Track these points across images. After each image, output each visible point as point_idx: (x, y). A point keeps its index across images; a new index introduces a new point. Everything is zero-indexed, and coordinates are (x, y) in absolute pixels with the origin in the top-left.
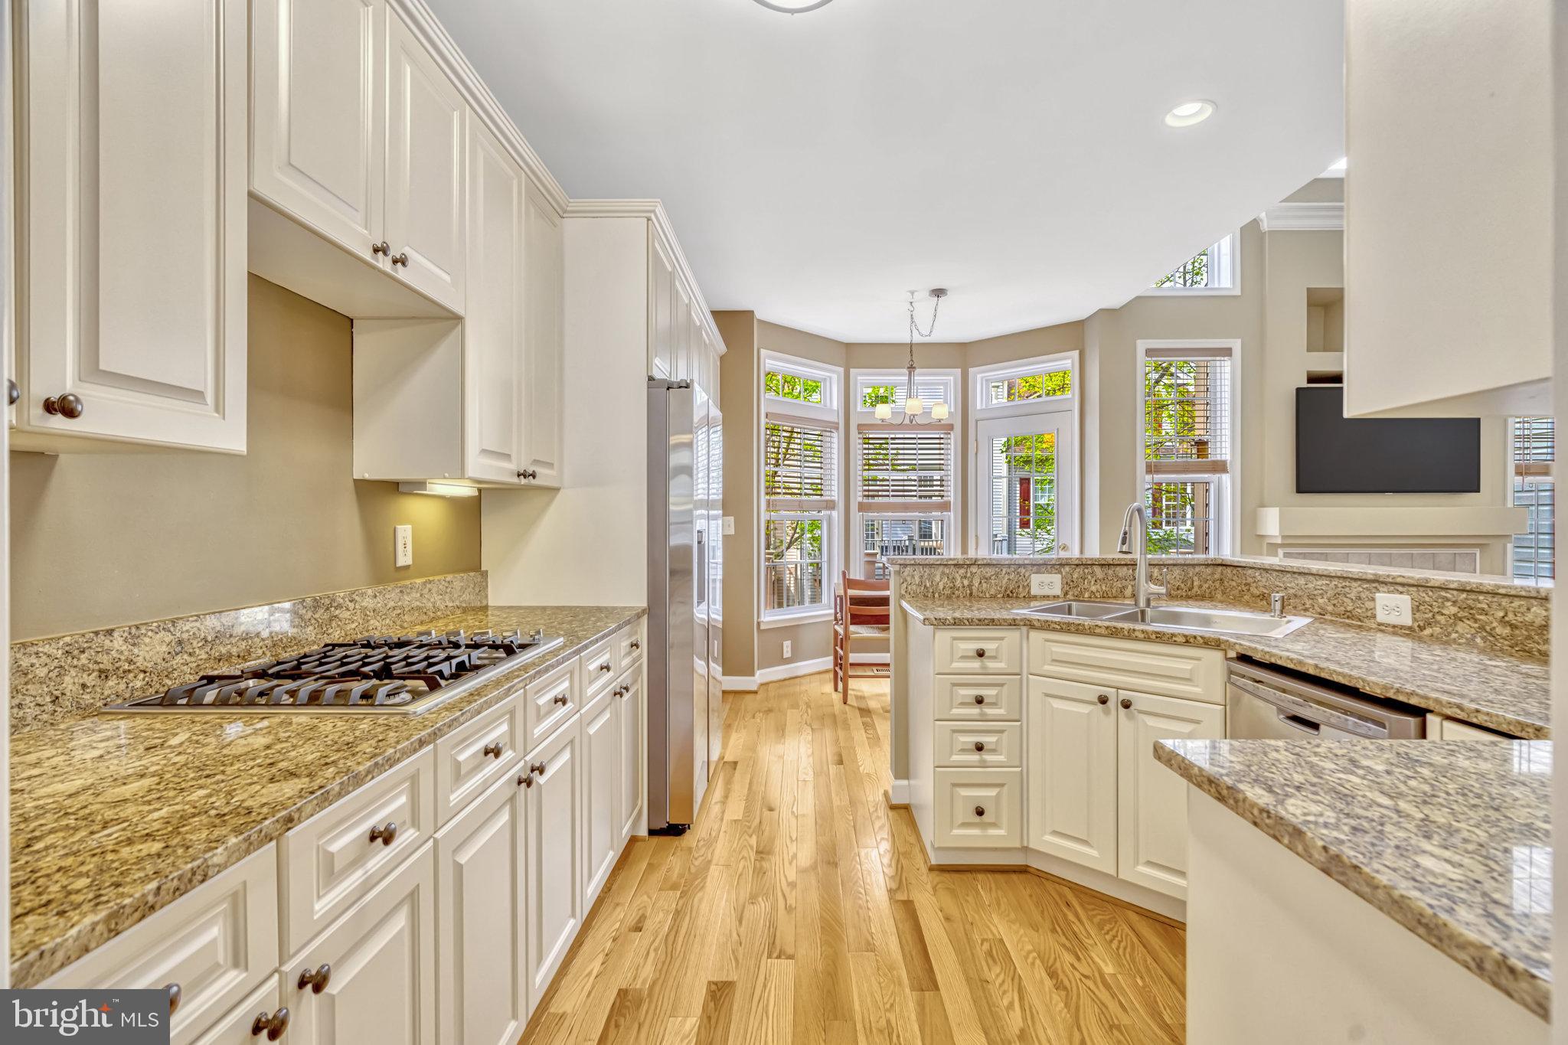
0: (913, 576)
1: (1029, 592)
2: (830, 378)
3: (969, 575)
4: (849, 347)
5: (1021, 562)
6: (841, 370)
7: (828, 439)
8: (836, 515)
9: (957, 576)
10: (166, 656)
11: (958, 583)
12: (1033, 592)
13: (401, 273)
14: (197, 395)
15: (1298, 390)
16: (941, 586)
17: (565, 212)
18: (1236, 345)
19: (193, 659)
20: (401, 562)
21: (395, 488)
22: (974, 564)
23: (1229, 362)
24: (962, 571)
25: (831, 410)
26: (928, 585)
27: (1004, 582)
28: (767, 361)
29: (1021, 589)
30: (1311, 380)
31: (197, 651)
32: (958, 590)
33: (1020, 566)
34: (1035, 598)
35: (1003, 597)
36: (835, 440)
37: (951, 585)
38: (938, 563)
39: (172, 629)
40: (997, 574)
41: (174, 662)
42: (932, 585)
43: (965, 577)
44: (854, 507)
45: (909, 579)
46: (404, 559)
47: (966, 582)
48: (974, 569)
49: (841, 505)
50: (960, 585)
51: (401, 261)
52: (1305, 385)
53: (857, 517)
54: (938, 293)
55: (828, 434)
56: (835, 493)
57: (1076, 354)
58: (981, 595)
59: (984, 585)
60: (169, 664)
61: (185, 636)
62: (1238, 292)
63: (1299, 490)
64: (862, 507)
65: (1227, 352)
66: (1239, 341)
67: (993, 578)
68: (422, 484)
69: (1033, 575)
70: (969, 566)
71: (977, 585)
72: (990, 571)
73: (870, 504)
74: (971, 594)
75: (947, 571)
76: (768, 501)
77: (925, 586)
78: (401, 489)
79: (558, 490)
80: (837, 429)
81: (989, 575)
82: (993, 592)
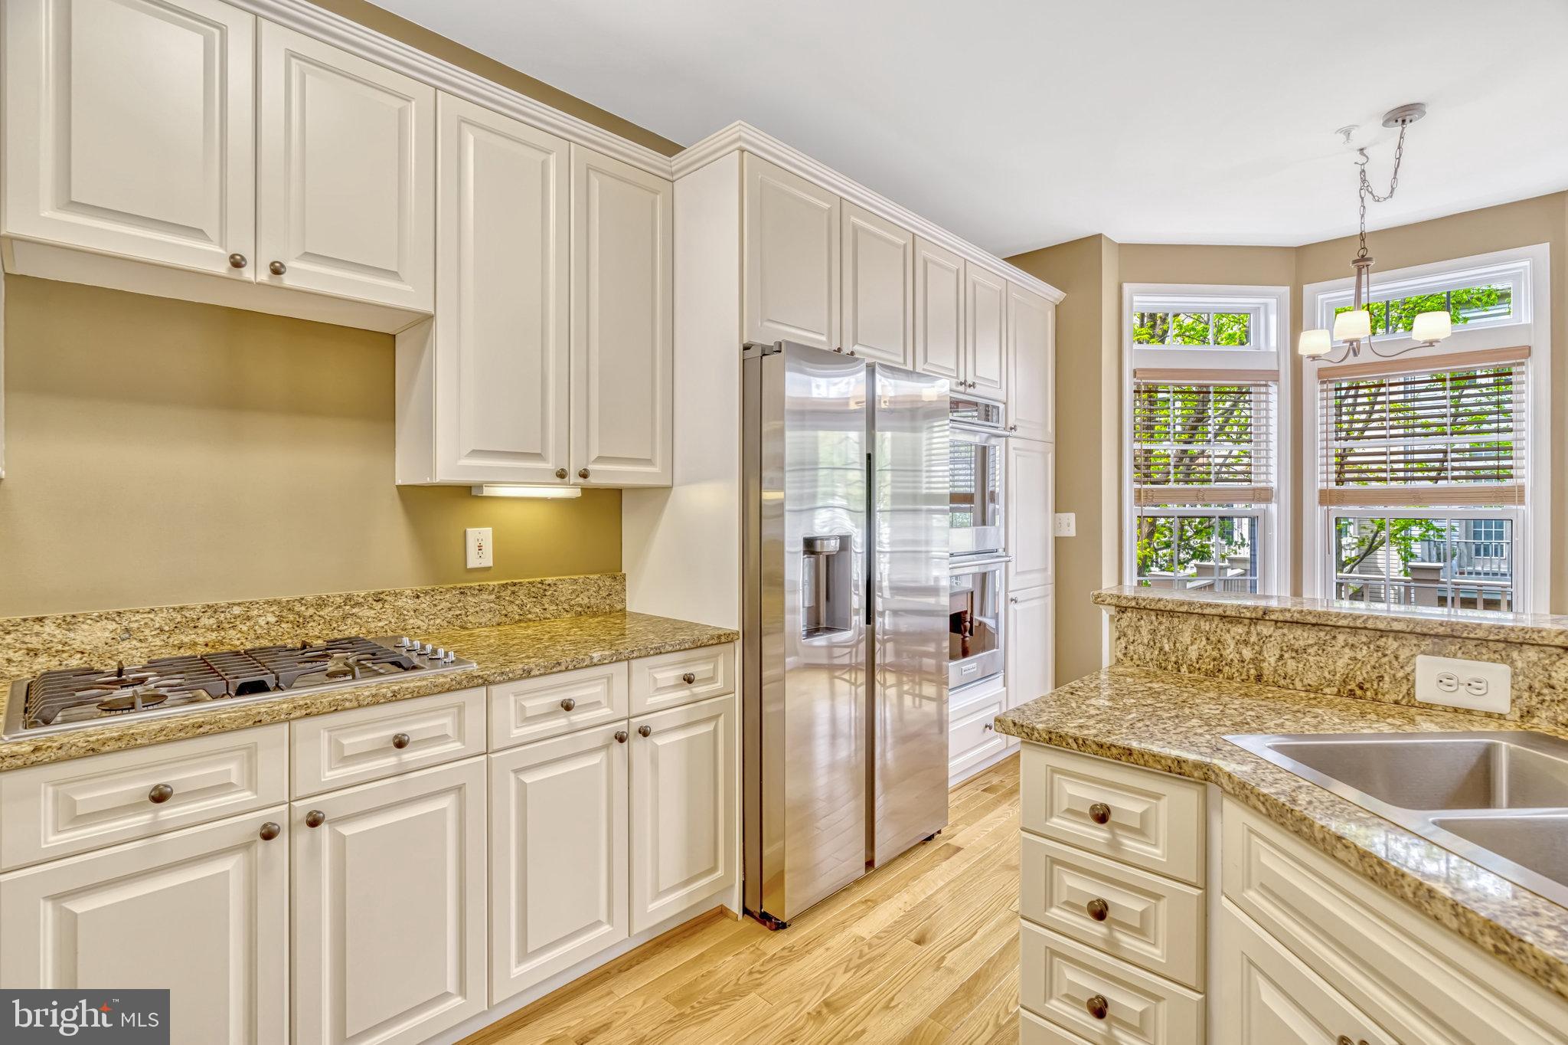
0: (1137, 629)
1: (1409, 694)
2: (1266, 305)
3: (1253, 639)
4: (1301, 252)
5: (1381, 626)
6: (1286, 290)
7: (1263, 397)
8: (1277, 512)
9: (1227, 636)
10: (109, 641)
11: (1230, 652)
12: (1422, 694)
16: (1193, 654)
17: (672, 174)
19: (143, 645)
20: (473, 562)
21: (464, 491)
22: (1263, 619)
24: (1239, 630)
25: (1268, 353)
26: (1167, 648)
27: (1340, 663)
28: (1136, 298)
29: (1386, 685)
31: (150, 639)
32: (1230, 664)
33: (1383, 633)
34: (1428, 708)
35: (1339, 694)
36: (1273, 398)
37: (1215, 654)
38: (1184, 608)
39: (117, 619)
40: (1322, 646)
41: (120, 647)
42: (1175, 650)
43: (1246, 643)
44: (1310, 498)
45: (1130, 632)
46: (478, 561)
47: (1247, 653)
48: (1266, 630)
49: (1286, 496)
50: (1235, 657)
53: (1316, 516)
54: (1403, 115)
55: (1263, 389)
56: (1273, 478)
58: (1282, 682)
59: (1291, 664)
60: (113, 648)
61: (135, 625)
64: (1326, 498)
67: (1311, 651)
69: (1420, 659)
70: (1254, 621)
71: (1272, 660)
72: (1304, 637)
73: (1342, 493)
74: (1259, 678)
75: (1205, 626)
76: (1139, 491)
77: (1161, 649)
78: (473, 492)
79: (670, 488)
80: (1277, 381)
81: (1302, 643)
82: (1312, 679)
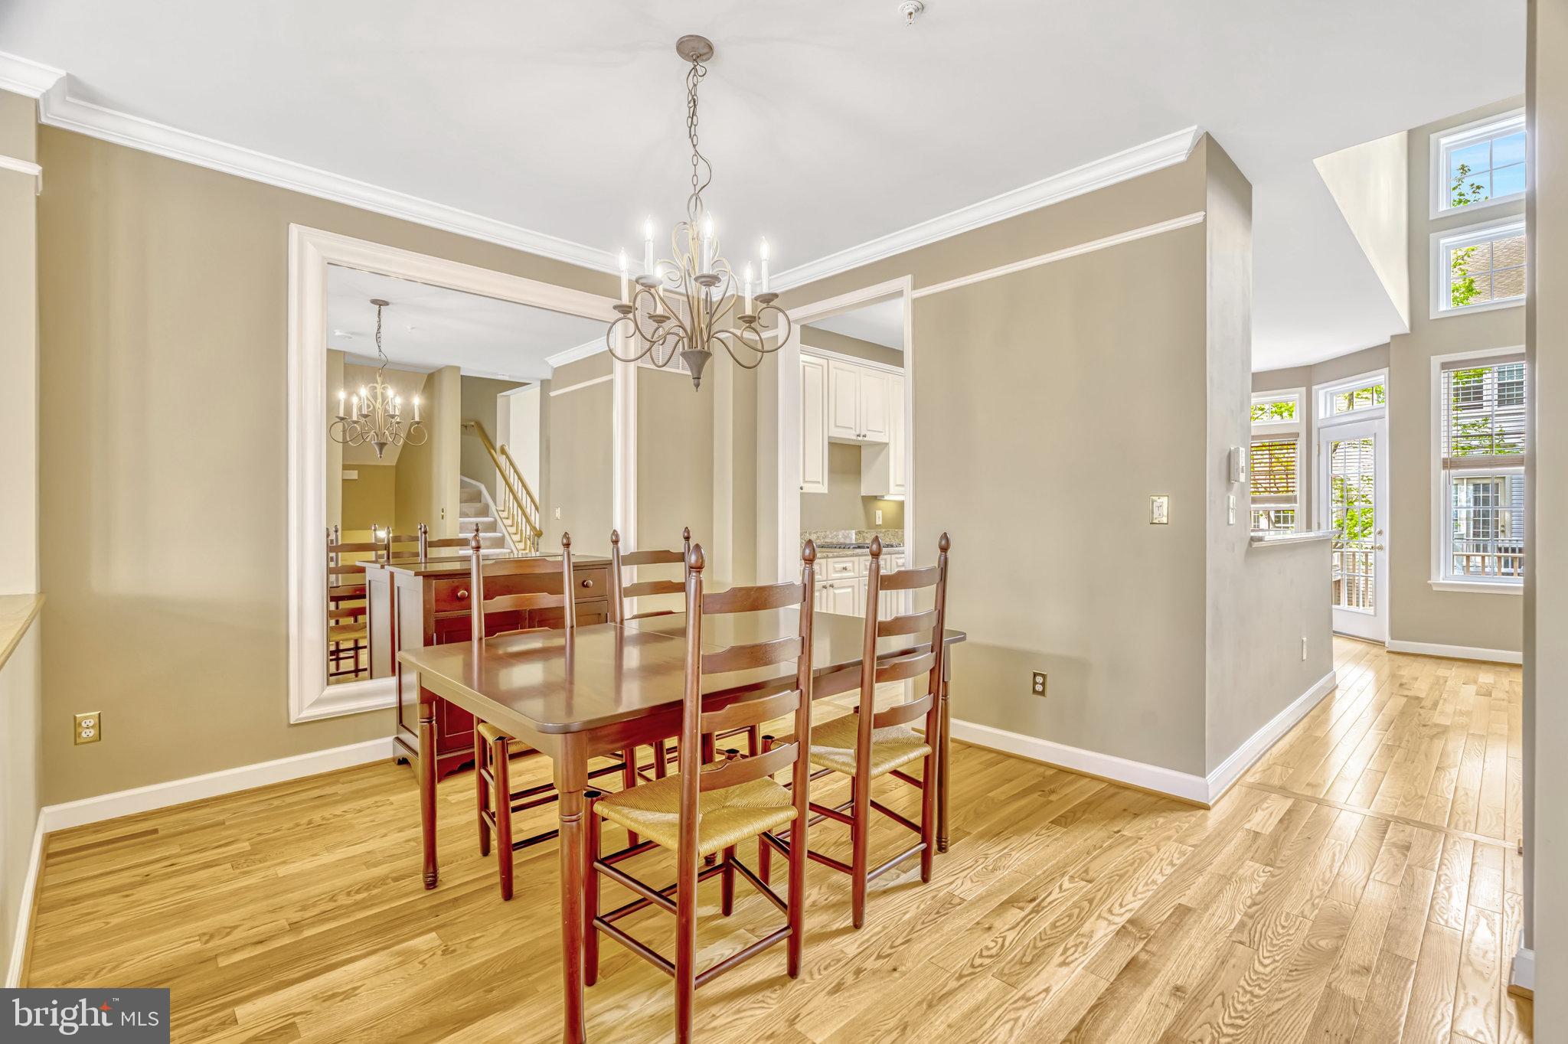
13: (865, 439)
14: (819, 482)
21: (875, 498)
46: (879, 522)
51: (864, 436)
57: (1387, 371)
68: (883, 496)
78: (878, 498)
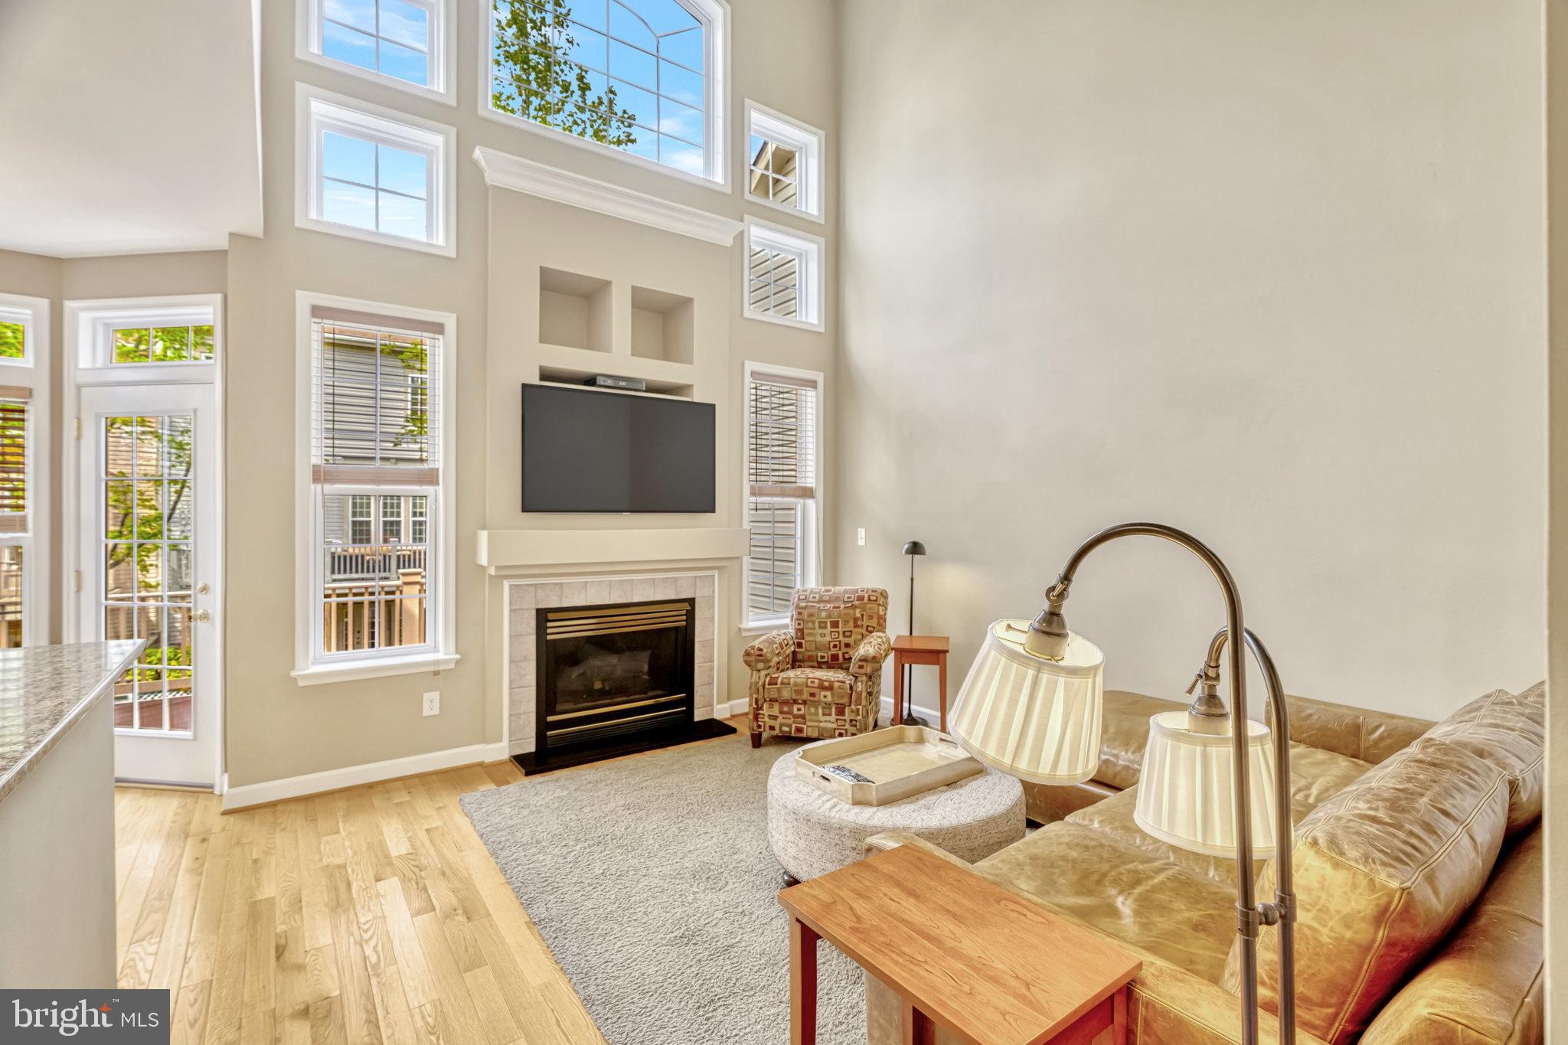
15: (525, 386)
18: (450, 321)
23: (441, 342)
30: (544, 376)
52: (536, 381)
57: (218, 298)
62: (452, 253)
63: (524, 510)
65: (438, 328)
66: (454, 316)
